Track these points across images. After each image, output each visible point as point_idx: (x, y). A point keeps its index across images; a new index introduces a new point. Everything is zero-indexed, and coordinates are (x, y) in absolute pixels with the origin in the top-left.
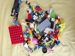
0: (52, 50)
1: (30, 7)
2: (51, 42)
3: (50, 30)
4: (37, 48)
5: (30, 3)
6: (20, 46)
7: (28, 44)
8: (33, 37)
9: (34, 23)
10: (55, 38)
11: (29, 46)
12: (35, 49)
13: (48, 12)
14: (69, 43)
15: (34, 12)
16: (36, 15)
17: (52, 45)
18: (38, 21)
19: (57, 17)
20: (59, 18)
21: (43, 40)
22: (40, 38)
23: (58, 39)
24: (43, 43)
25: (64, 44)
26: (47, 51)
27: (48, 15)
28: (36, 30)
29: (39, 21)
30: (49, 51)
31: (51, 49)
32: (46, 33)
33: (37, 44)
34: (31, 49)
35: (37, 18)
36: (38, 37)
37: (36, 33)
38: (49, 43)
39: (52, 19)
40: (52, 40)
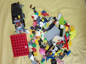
0: (62, 62)
1: (35, 12)
2: (61, 52)
3: (60, 38)
4: (44, 59)
5: (35, 8)
6: (24, 58)
7: (34, 56)
8: (40, 47)
9: (40, 30)
10: (66, 47)
11: (35, 58)
12: (42, 61)
13: (56, 18)
14: (80, 52)
15: (40, 18)
16: (42, 22)
17: (62, 55)
18: (45, 28)
19: (67, 24)
20: (68, 24)
21: (51, 50)
22: (48, 48)
23: (68, 49)
24: (52, 54)
25: (75, 53)
26: (56, 62)
27: (57, 21)
28: (43, 39)
29: (47, 29)
30: (59, 62)
31: (61, 60)
32: (54, 42)
33: (45, 55)
34: (37, 61)
35: (44, 25)
36: (46, 47)
37: (43, 42)
38: (59, 53)
39: (61, 26)
40: (61, 49)
